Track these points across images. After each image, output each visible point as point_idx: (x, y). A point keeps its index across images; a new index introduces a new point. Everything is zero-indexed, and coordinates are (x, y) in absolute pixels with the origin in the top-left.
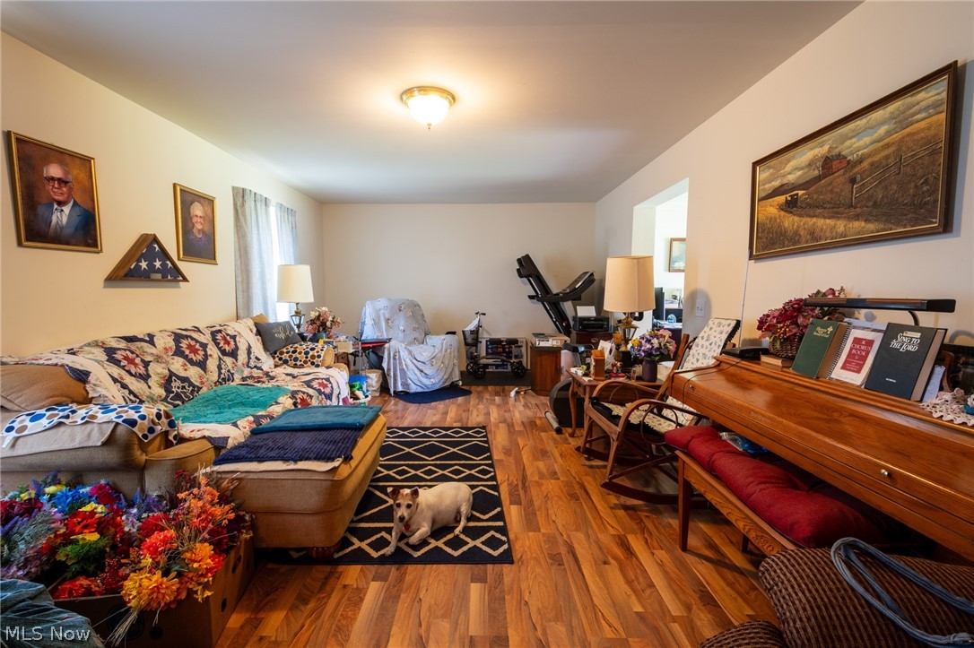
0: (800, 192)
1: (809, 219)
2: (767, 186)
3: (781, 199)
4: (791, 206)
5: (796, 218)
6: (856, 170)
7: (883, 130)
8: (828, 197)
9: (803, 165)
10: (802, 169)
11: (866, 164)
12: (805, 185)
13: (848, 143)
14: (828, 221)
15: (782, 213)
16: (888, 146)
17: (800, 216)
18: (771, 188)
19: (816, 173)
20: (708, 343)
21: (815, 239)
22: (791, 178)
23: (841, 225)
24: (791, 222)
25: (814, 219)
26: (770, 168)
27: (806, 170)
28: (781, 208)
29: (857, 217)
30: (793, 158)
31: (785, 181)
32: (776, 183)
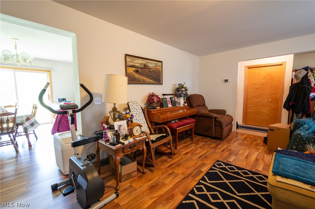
0: (139, 70)
1: (142, 77)
2: (129, 63)
3: (134, 69)
4: (137, 71)
5: (139, 76)
6: (150, 70)
7: (154, 65)
8: (146, 73)
9: (140, 63)
10: (139, 64)
11: (152, 70)
12: (141, 68)
13: (149, 64)
14: (146, 78)
15: (135, 73)
16: (154, 68)
17: (140, 75)
18: (130, 64)
19: (143, 67)
20: (135, 110)
21: (144, 81)
22: (137, 65)
23: (148, 80)
24: (137, 76)
25: (143, 77)
26: (130, 58)
27: (140, 65)
28: (134, 71)
29: (151, 79)
30: (137, 60)
31: (135, 64)
32: (132, 64)
